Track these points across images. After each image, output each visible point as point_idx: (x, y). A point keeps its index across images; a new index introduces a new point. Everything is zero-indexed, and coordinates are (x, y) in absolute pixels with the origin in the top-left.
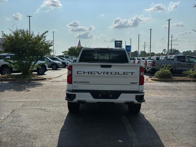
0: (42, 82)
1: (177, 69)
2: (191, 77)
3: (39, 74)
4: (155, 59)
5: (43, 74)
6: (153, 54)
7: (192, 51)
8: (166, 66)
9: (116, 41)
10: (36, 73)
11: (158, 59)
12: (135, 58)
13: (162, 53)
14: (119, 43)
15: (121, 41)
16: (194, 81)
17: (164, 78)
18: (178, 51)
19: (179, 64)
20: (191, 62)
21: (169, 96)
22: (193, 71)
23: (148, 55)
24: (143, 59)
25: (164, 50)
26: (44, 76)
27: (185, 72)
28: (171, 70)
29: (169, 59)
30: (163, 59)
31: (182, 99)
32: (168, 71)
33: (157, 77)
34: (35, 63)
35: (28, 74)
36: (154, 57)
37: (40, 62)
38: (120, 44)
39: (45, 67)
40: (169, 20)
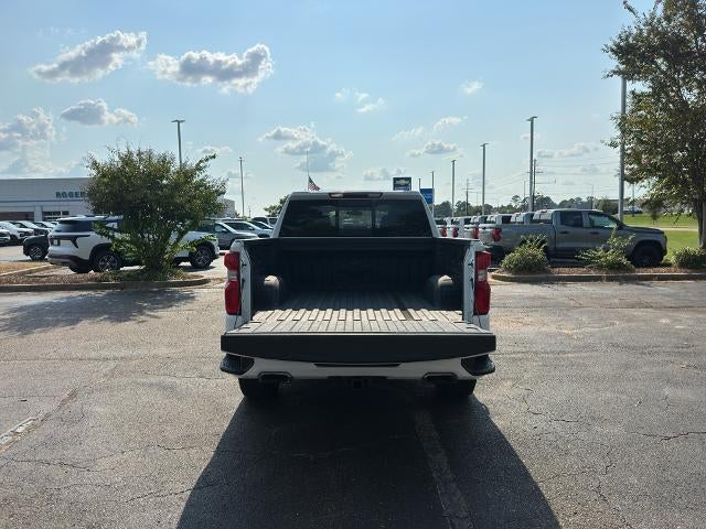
0: (197, 291)
1: (560, 245)
2: (600, 267)
3: (195, 267)
4: (499, 222)
5: (206, 267)
6: (489, 209)
7: (584, 200)
8: (531, 241)
9: (395, 179)
10: (188, 264)
11: (506, 220)
12: (446, 219)
13: (510, 206)
14: (403, 182)
15: (409, 179)
16: (610, 279)
17: (528, 272)
18: (548, 198)
19: (565, 233)
20: (597, 227)
21: (553, 329)
22: (606, 250)
23: (477, 211)
24: (467, 221)
25: (516, 198)
26: (205, 274)
27: (584, 256)
28: (546, 249)
29: (539, 221)
30: (520, 219)
31: (591, 341)
32: (539, 253)
33: (508, 269)
34: (178, 240)
35: (159, 268)
36: (495, 217)
37: (193, 235)
38: (406, 185)
39: (211, 248)
40: (532, 120)
